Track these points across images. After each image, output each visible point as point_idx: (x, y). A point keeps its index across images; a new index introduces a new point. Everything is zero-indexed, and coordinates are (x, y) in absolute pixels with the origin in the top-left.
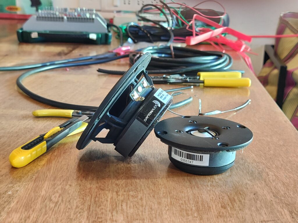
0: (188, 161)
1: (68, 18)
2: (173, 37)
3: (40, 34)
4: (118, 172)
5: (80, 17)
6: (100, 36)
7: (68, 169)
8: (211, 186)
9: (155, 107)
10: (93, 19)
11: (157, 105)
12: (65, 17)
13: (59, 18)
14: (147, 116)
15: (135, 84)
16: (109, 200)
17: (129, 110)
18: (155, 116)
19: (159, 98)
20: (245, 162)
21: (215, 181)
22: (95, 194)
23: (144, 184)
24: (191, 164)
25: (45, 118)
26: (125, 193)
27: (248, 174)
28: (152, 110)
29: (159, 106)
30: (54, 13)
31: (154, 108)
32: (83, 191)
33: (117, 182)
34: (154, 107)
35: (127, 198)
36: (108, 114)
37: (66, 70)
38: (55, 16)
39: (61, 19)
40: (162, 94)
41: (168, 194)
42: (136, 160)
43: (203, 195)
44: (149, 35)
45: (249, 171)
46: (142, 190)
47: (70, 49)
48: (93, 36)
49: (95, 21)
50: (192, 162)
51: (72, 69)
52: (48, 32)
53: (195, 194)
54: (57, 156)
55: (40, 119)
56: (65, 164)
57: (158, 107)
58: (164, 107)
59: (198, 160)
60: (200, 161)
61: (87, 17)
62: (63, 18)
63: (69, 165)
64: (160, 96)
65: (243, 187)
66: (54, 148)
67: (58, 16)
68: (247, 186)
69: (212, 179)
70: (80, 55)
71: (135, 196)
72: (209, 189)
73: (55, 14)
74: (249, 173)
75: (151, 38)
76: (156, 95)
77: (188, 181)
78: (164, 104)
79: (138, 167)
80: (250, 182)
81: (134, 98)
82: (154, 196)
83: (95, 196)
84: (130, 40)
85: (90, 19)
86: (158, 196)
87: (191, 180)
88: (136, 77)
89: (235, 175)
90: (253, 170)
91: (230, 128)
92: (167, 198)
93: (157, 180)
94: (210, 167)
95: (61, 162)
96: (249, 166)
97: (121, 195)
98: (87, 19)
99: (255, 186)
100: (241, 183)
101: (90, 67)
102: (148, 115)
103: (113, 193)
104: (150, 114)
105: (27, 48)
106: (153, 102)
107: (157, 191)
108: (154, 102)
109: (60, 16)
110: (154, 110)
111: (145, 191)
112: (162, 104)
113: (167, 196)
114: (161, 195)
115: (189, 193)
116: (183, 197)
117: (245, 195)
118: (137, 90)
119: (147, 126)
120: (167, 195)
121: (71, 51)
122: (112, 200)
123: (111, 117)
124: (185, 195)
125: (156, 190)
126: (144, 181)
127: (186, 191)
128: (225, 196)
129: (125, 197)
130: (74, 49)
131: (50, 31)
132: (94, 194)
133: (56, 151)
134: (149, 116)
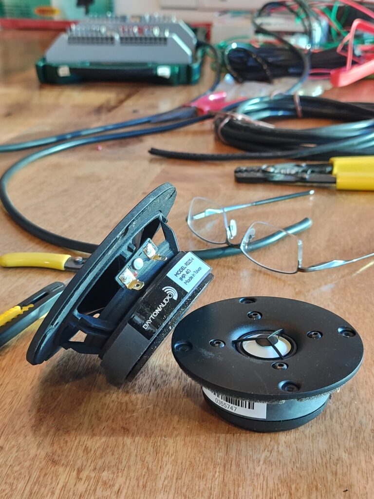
0: (228, 406)
1: (121, 39)
2: (308, 70)
3: (72, 70)
4: (100, 414)
5: (143, 36)
6: (177, 70)
7: (13, 403)
8: (265, 462)
9: (167, 300)
10: (165, 39)
11: (170, 296)
12: (117, 37)
13: (107, 38)
14: (150, 318)
15: (129, 254)
16: (57, 492)
17: (118, 304)
18: (165, 319)
19: (176, 280)
20: (353, 399)
21: (278, 448)
22: (38, 473)
23: (137, 452)
24: (233, 411)
25: (18, 271)
26: (94, 475)
27: (350, 432)
28: (160, 306)
29: (175, 298)
30: (98, 30)
31: (164, 304)
32: (19, 465)
33: (89, 443)
34: (164, 301)
35: (93, 488)
36: (76, 313)
37: (97, 149)
38: (99, 36)
39: (109, 41)
40: (186, 270)
41: (174, 480)
42: (145, 385)
43: (241, 488)
44: (265, 67)
45: (354, 424)
46: (129, 467)
47: (122, 96)
48: (164, 71)
49: (169, 41)
50: (234, 409)
51: (109, 147)
52: (87, 65)
53: (225, 485)
54: (4, 370)
55: (9, 272)
56: (12, 391)
57: (172, 300)
58: (186, 298)
59: (246, 407)
60: (249, 408)
61: (154, 35)
62: (112, 39)
63: (17, 393)
64: (180, 276)
65: (329, 469)
66: (7, 346)
67: (104, 36)
68: (336, 466)
69: (272, 443)
70: (135, 111)
71: (110, 482)
72: (259, 472)
73: (100, 31)
74: (354, 430)
75: (268, 73)
76: (171, 274)
77: (223, 447)
78: (186, 293)
79: (142, 404)
80: (347, 455)
81: (125, 283)
82: (144, 487)
83: (35, 481)
84: (228, 78)
85: (160, 39)
86: (154, 484)
87: (231, 444)
88: (130, 241)
89: (322, 435)
90: (364, 421)
91: (322, 335)
92: (169, 493)
93: (165, 441)
94: (269, 420)
95: (8, 383)
96: (358, 409)
97: (84, 479)
98: (156, 39)
99: (353, 466)
100: (328, 456)
101: (141, 141)
102: (151, 316)
103: (72, 474)
104: (155, 314)
105: (50, 95)
106: (163, 289)
107: (156, 473)
108: (165, 291)
109: (109, 34)
110: (163, 306)
111: (133, 469)
112: (181, 292)
113: (171, 486)
114: (160, 484)
115: (215, 481)
116: (199, 491)
117: (326, 492)
118: (133, 267)
119: (149, 337)
120: (169, 485)
121: (121, 102)
122: (62, 493)
123: (82, 318)
124: (205, 485)
125: (154, 468)
126: (141, 441)
127: (211, 474)
128: (283, 494)
129: (90, 486)
130: (128, 96)
131: (91, 64)
132: (35, 474)
133: (9, 354)
134: (154, 318)
